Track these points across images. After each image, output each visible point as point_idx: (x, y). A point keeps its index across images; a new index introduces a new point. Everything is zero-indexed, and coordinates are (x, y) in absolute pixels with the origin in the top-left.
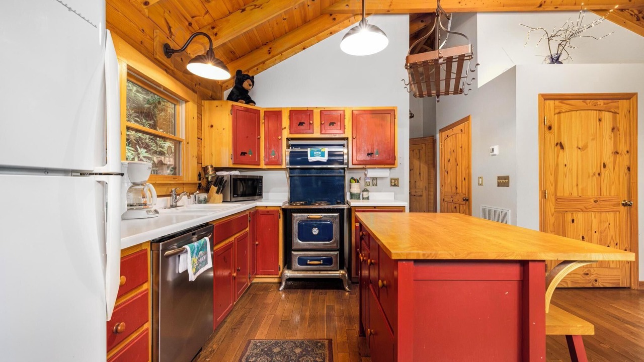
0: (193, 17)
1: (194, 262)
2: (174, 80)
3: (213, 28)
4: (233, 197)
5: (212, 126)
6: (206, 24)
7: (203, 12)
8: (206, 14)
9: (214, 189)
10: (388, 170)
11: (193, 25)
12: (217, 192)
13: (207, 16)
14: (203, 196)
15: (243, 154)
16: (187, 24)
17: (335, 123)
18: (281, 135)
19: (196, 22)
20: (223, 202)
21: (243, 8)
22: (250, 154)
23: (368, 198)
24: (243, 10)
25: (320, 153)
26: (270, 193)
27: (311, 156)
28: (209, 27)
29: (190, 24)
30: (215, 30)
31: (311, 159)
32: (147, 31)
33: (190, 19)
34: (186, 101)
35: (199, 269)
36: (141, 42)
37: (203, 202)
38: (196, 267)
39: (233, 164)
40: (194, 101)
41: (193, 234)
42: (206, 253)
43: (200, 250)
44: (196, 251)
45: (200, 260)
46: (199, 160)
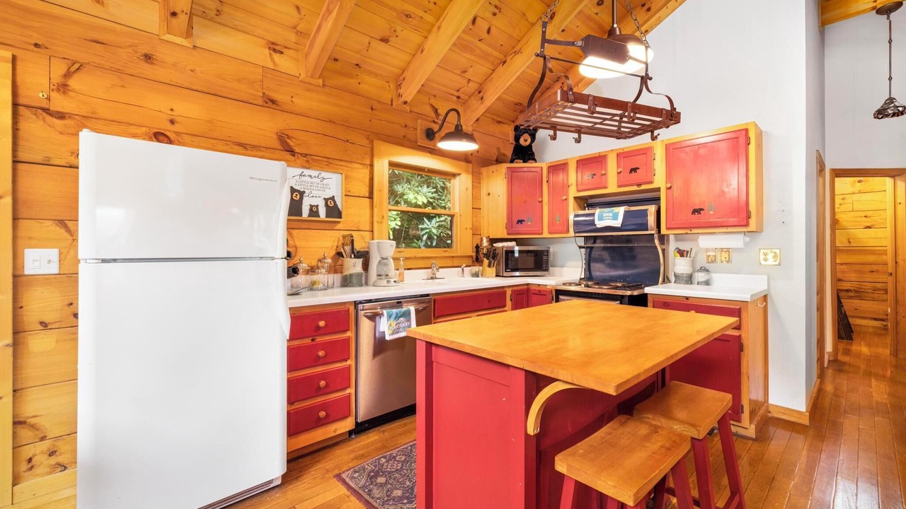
0: (458, 91)
1: (390, 325)
2: (442, 158)
3: (480, 92)
4: (506, 271)
5: (489, 194)
6: (473, 91)
7: (466, 82)
8: (468, 83)
9: (486, 261)
10: (742, 236)
11: (461, 97)
12: (489, 266)
13: (470, 84)
14: (476, 269)
15: (520, 222)
16: (455, 98)
17: (638, 168)
18: (567, 194)
19: (463, 93)
20: (497, 276)
21: (504, 60)
22: (528, 222)
23: (707, 283)
24: (504, 62)
25: (611, 215)
26: (564, 268)
27: (599, 220)
28: (477, 93)
29: (458, 97)
30: (481, 94)
31: (600, 224)
32: (409, 123)
33: (456, 94)
34: (459, 174)
35: (398, 332)
36: (404, 137)
37: (476, 275)
38: (395, 330)
39: (508, 234)
40: (467, 172)
41: (398, 303)
42: (409, 320)
43: (401, 317)
44: (394, 316)
45: (401, 325)
46: (476, 232)
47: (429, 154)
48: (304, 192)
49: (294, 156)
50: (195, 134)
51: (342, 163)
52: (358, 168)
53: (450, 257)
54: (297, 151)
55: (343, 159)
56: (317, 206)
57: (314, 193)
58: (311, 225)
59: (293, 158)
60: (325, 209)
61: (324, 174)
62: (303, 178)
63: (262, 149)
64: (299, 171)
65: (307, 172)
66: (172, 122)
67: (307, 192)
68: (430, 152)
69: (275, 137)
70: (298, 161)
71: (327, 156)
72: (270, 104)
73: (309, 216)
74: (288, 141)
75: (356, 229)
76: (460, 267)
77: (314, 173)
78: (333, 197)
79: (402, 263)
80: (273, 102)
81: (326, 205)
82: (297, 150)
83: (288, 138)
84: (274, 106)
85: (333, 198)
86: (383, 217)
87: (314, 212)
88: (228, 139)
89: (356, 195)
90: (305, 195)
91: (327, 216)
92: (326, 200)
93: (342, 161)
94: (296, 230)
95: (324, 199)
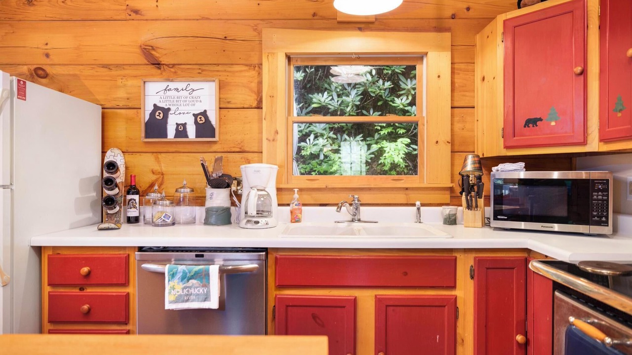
1: (174, 288)
2: (383, 33)
4: (496, 219)
5: (484, 79)
14: (451, 210)
22: (550, 121)
34: (426, 55)
35: (187, 301)
36: (314, 15)
37: (451, 221)
38: (180, 295)
39: (507, 147)
40: (440, 47)
41: (197, 256)
42: (206, 285)
43: (192, 278)
44: (179, 275)
45: (192, 291)
46: (457, 148)
47: (359, 32)
48: (169, 109)
49: (160, 68)
50: (66, 63)
51: (220, 68)
52: (241, 71)
53: (403, 188)
54: (163, 63)
55: (219, 63)
56: (184, 125)
57: (182, 109)
58: (181, 148)
59: (159, 71)
60: (194, 127)
61: (194, 85)
62: (169, 93)
63: (125, 67)
64: (164, 85)
65: (172, 85)
66: (47, 55)
67: (173, 108)
68: (360, 29)
69: (138, 50)
70: (164, 74)
71: (199, 62)
72: (134, 15)
73: (176, 137)
74: (153, 52)
75: (238, 150)
76: (414, 205)
77: (181, 85)
78: (205, 111)
79: (296, 196)
80: (136, 12)
81: (196, 122)
82: (164, 60)
83: (153, 49)
84: (138, 17)
85: (204, 114)
86: (277, 132)
87: (181, 131)
88: (93, 62)
89: (239, 106)
90: (171, 112)
91: (198, 135)
92: (195, 116)
93: (218, 65)
94: (163, 155)
95: (194, 115)
